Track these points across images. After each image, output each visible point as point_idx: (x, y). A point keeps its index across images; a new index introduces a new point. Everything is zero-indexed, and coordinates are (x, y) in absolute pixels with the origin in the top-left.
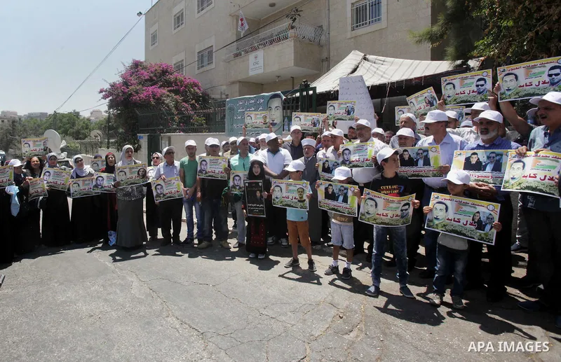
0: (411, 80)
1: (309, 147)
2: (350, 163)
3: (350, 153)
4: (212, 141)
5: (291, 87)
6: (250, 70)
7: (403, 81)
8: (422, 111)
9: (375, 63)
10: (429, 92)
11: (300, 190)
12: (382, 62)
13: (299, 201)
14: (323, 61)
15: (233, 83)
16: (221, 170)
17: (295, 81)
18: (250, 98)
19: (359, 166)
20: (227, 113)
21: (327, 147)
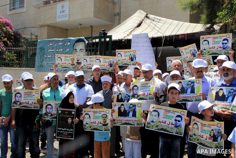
0: (178, 35)
1: (106, 83)
2: (138, 96)
3: (138, 89)
4: (27, 75)
5: (90, 34)
6: (57, 17)
7: (173, 36)
8: (188, 59)
9: (153, 21)
10: (193, 47)
11: (104, 116)
12: (158, 21)
13: (103, 125)
14: (115, 15)
15: (42, 26)
16: (34, 101)
17: (94, 28)
18: (59, 40)
19: (144, 99)
20: (38, 51)
21: (120, 83)
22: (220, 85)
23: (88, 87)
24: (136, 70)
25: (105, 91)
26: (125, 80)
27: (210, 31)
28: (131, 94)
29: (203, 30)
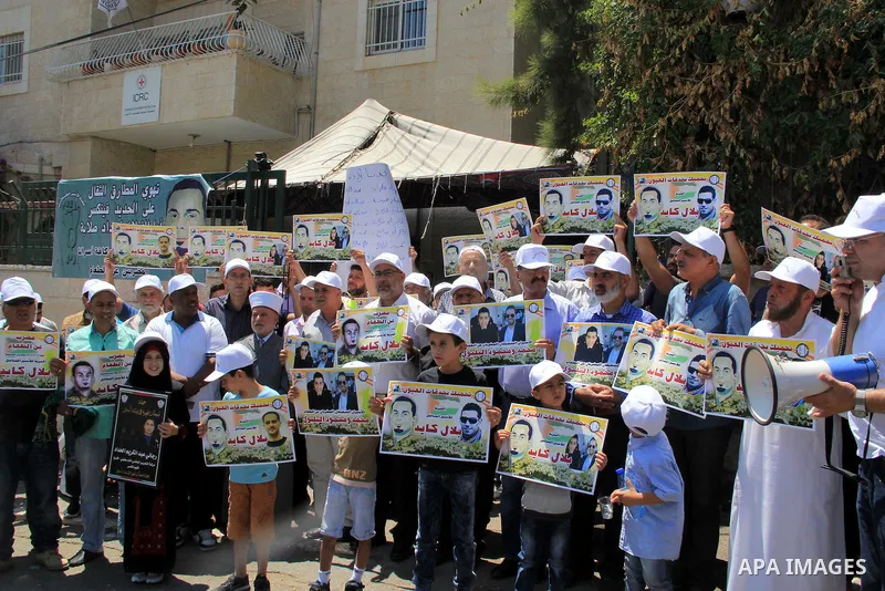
0: (478, 177)
1: (264, 310)
2: (358, 352)
3: (358, 329)
5: (224, 166)
6: (123, 113)
7: (463, 177)
8: (504, 242)
9: (410, 132)
10: (519, 207)
11: (271, 418)
12: (424, 133)
13: (270, 444)
14: (299, 112)
15: (79, 138)
16: (40, 366)
17: (234, 148)
18: (124, 182)
19: (377, 360)
20: (59, 214)
21: (307, 313)
22: (590, 316)
23: (211, 324)
24: (355, 272)
25: (262, 336)
26: (321, 303)
27: (564, 168)
28: (338, 345)
29: (545, 164)
